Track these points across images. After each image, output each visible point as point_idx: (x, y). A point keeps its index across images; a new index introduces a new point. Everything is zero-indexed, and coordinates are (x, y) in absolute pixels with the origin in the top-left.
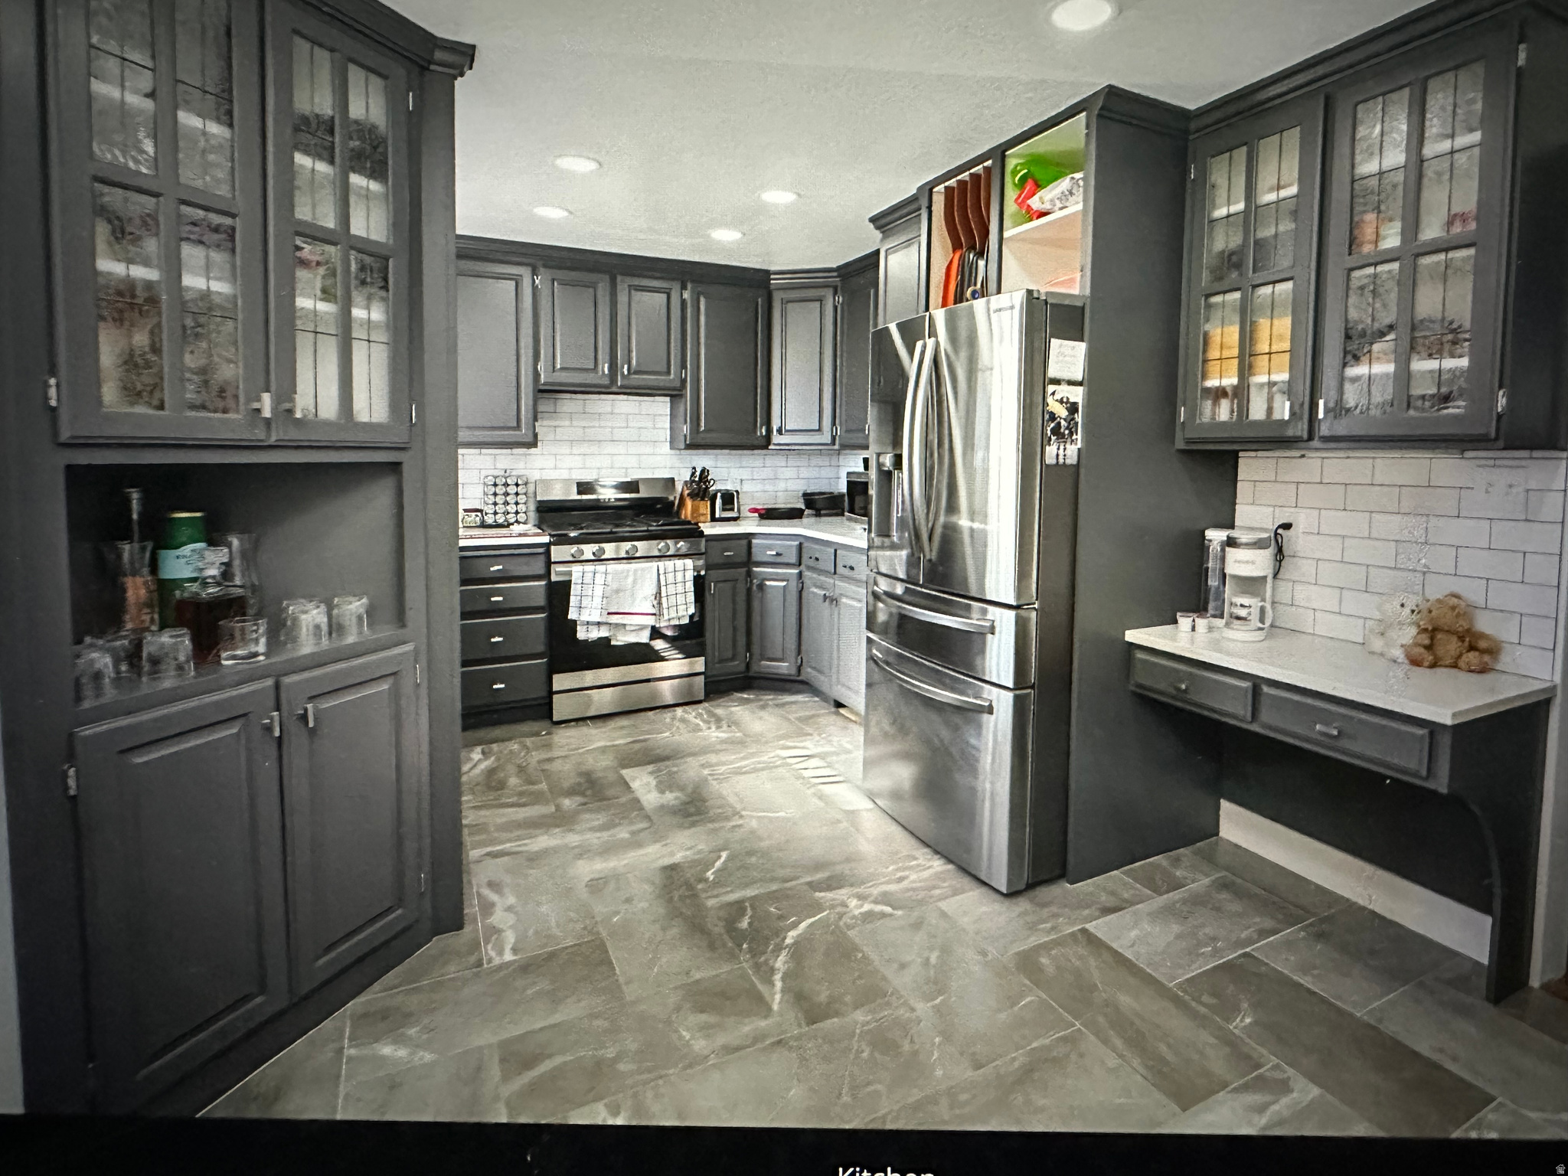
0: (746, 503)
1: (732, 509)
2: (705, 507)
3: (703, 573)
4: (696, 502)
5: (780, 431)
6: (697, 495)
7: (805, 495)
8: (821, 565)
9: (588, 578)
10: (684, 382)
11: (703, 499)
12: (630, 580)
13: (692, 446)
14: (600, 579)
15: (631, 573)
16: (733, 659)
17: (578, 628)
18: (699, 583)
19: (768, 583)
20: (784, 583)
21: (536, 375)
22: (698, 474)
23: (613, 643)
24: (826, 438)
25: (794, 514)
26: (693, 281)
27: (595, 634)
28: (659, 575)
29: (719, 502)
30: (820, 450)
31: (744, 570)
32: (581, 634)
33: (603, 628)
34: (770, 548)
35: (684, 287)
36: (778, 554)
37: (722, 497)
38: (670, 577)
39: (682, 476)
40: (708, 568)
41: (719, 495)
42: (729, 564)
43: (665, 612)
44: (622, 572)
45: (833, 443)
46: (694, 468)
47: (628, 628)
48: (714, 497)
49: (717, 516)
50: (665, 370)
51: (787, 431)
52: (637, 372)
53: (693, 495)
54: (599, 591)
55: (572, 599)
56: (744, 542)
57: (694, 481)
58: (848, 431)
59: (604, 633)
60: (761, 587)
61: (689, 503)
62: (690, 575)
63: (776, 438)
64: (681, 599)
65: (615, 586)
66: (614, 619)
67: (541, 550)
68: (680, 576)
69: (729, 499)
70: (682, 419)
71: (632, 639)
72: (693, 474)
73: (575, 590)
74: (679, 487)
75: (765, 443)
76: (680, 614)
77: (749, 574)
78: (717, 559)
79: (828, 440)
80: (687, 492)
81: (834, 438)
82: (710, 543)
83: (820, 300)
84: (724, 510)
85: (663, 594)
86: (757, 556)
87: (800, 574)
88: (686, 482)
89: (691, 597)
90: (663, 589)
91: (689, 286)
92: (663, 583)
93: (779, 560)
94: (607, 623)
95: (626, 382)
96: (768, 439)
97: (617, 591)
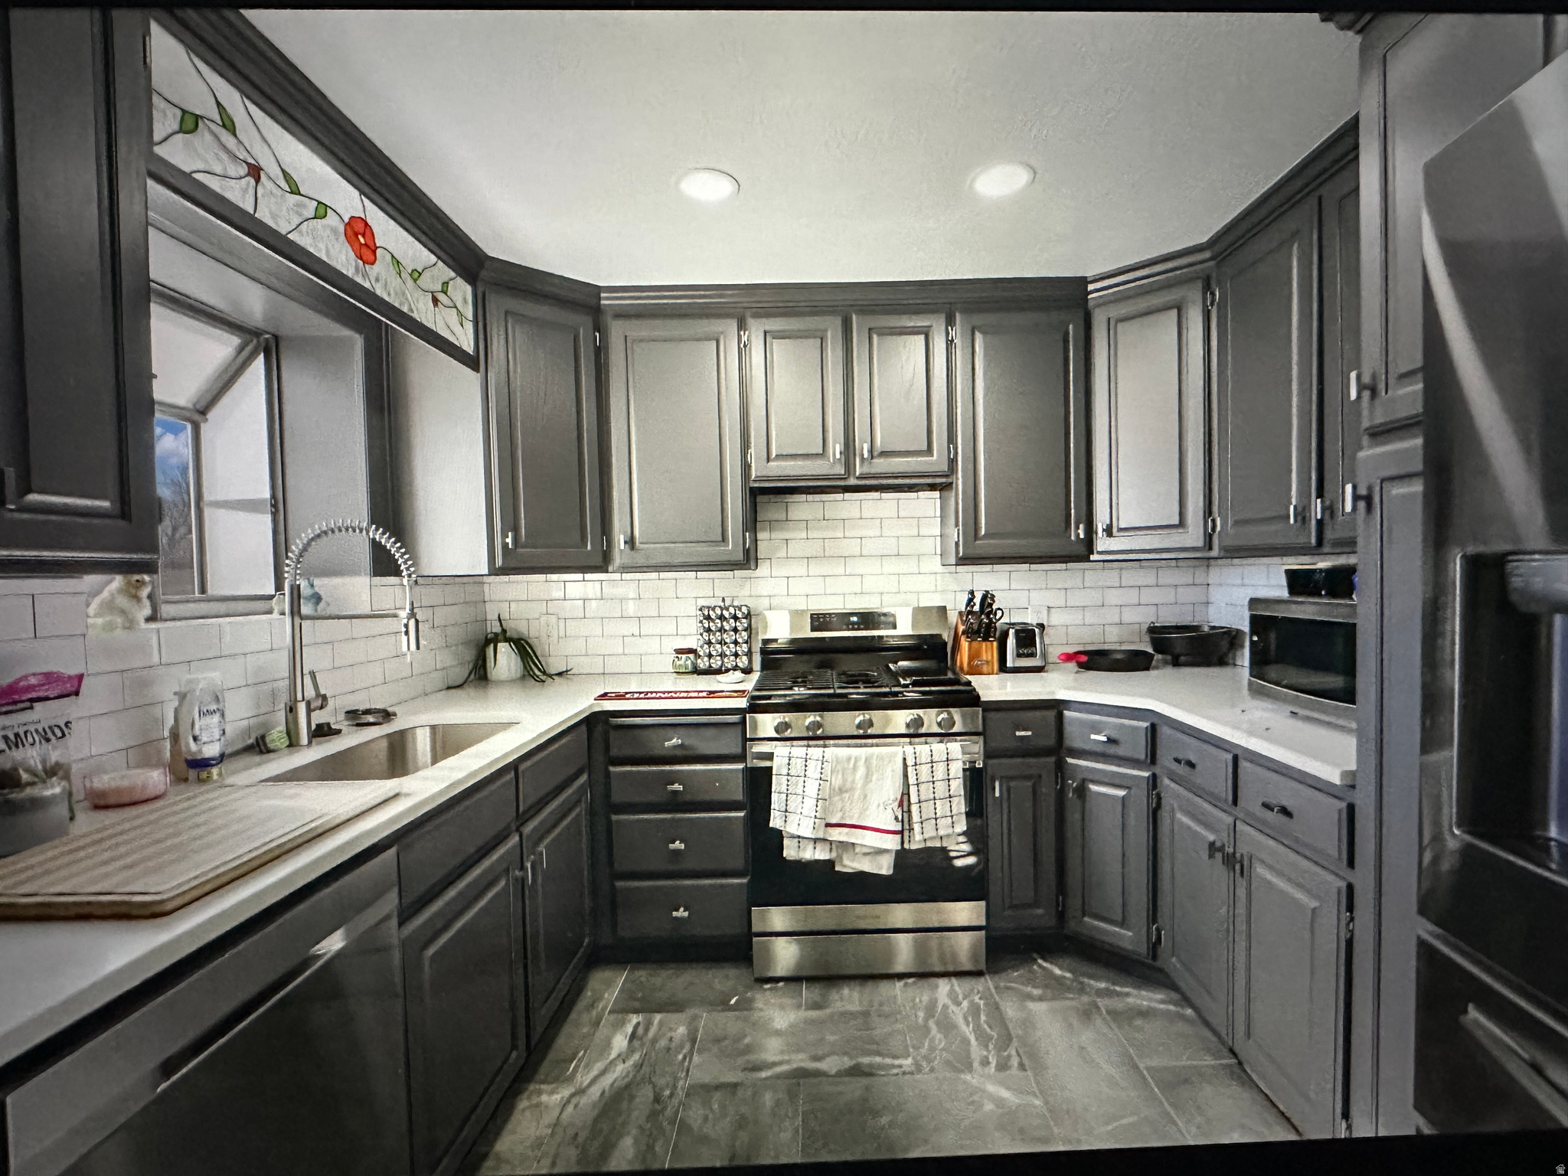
0: (1055, 644)
1: (1033, 655)
2: (989, 651)
3: (979, 765)
4: (975, 644)
5: (1109, 531)
6: (978, 632)
7: (1152, 630)
8: (1199, 778)
9: (797, 767)
10: (952, 462)
11: (986, 639)
12: (861, 771)
13: (963, 561)
14: (813, 770)
15: (861, 763)
16: (1036, 904)
17: (786, 842)
18: (975, 781)
19: (1094, 788)
20: (1121, 793)
21: (746, 467)
22: (977, 600)
23: (837, 868)
24: (1193, 536)
25: (1134, 662)
26: (964, 311)
27: (809, 854)
28: (905, 766)
29: (1011, 642)
30: (1179, 558)
31: (1052, 759)
32: (790, 852)
33: (819, 846)
34: (1096, 728)
35: (950, 322)
36: (1111, 741)
37: (1017, 632)
38: (924, 771)
39: (956, 604)
40: (988, 755)
41: (1012, 632)
42: (1026, 750)
43: (917, 827)
44: (849, 759)
45: (1209, 545)
46: (972, 593)
47: (858, 850)
48: (1005, 635)
49: (1009, 664)
50: (925, 447)
51: (1120, 530)
52: (884, 454)
53: (971, 633)
54: (812, 788)
55: (774, 797)
56: (1051, 714)
57: (970, 613)
58: (1236, 523)
59: (821, 854)
60: (1082, 791)
61: (965, 644)
62: (957, 769)
63: (1102, 543)
64: (942, 808)
65: (837, 781)
66: (837, 835)
67: (735, 718)
68: (940, 771)
69: (1027, 638)
70: (952, 521)
71: (866, 866)
72: (970, 600)
73: (778, 784)
74: (953, 617)
75: (1084, 552)
76: (941, 832)
77: (1060, 767)
78: (1000, 743)
79: (1200, 542)
80: (961, 628)
81: (1209, 538)
82: (992, 715)
83: (1180, 308)
84: (1019, 655)
85: (914, 799)
86: (1074, 737)
87: (1154, 780)
88: (960, 613)
89: (960, 806)
90: (913, 790)
91: (958, 316)
92: (912, 780)
93: (1112, 750)
94: (825, 840)
95: (866, 469)
96: (1089, 543)
97: (841, 791)
